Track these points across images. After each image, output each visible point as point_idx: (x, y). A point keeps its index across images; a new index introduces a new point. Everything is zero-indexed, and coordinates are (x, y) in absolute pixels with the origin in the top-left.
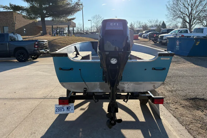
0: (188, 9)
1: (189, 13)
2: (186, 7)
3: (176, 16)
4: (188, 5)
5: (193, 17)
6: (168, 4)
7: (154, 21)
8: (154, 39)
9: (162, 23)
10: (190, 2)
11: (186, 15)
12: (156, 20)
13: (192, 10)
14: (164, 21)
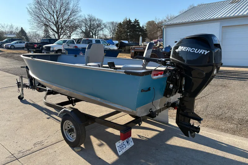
0: (53, 16)
1: (55, 21)
2: (51, 14)
3: (41, 23)
4: (53, 12)
5: (60, 26)
6: (28, 7)
7: (8, 27)
8: (35, 50)
9: (20, 29)
10: (55, 9)
11: (53, 23)
12: (11, 25)
13: (57, 18)
14: (22, 28)
